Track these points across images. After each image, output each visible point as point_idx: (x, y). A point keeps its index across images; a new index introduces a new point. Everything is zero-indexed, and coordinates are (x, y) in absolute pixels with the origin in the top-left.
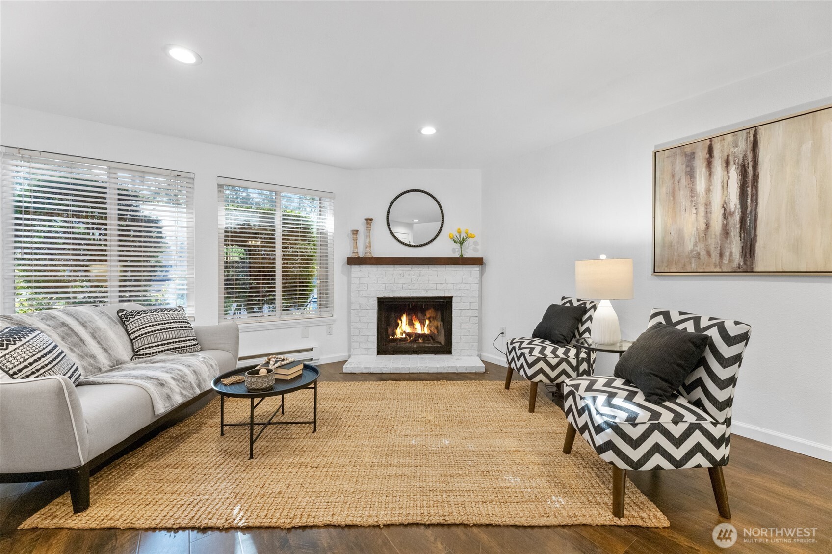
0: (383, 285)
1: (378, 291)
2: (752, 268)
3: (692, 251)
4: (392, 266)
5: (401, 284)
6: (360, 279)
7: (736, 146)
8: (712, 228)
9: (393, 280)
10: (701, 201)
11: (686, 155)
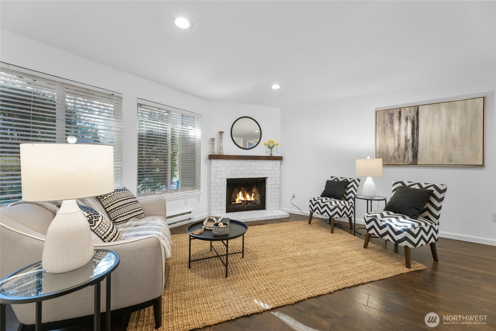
0: (231, 172)
1: (227, 175)
2: (416, 163)
3: (392, 155)
4: (235, 160)
5: (240, 171)
6: (216, 168)
7: (410, 113)
8: (401, 146)
9: (236, 168)
10: (396, 134)
11: (390, 114)
